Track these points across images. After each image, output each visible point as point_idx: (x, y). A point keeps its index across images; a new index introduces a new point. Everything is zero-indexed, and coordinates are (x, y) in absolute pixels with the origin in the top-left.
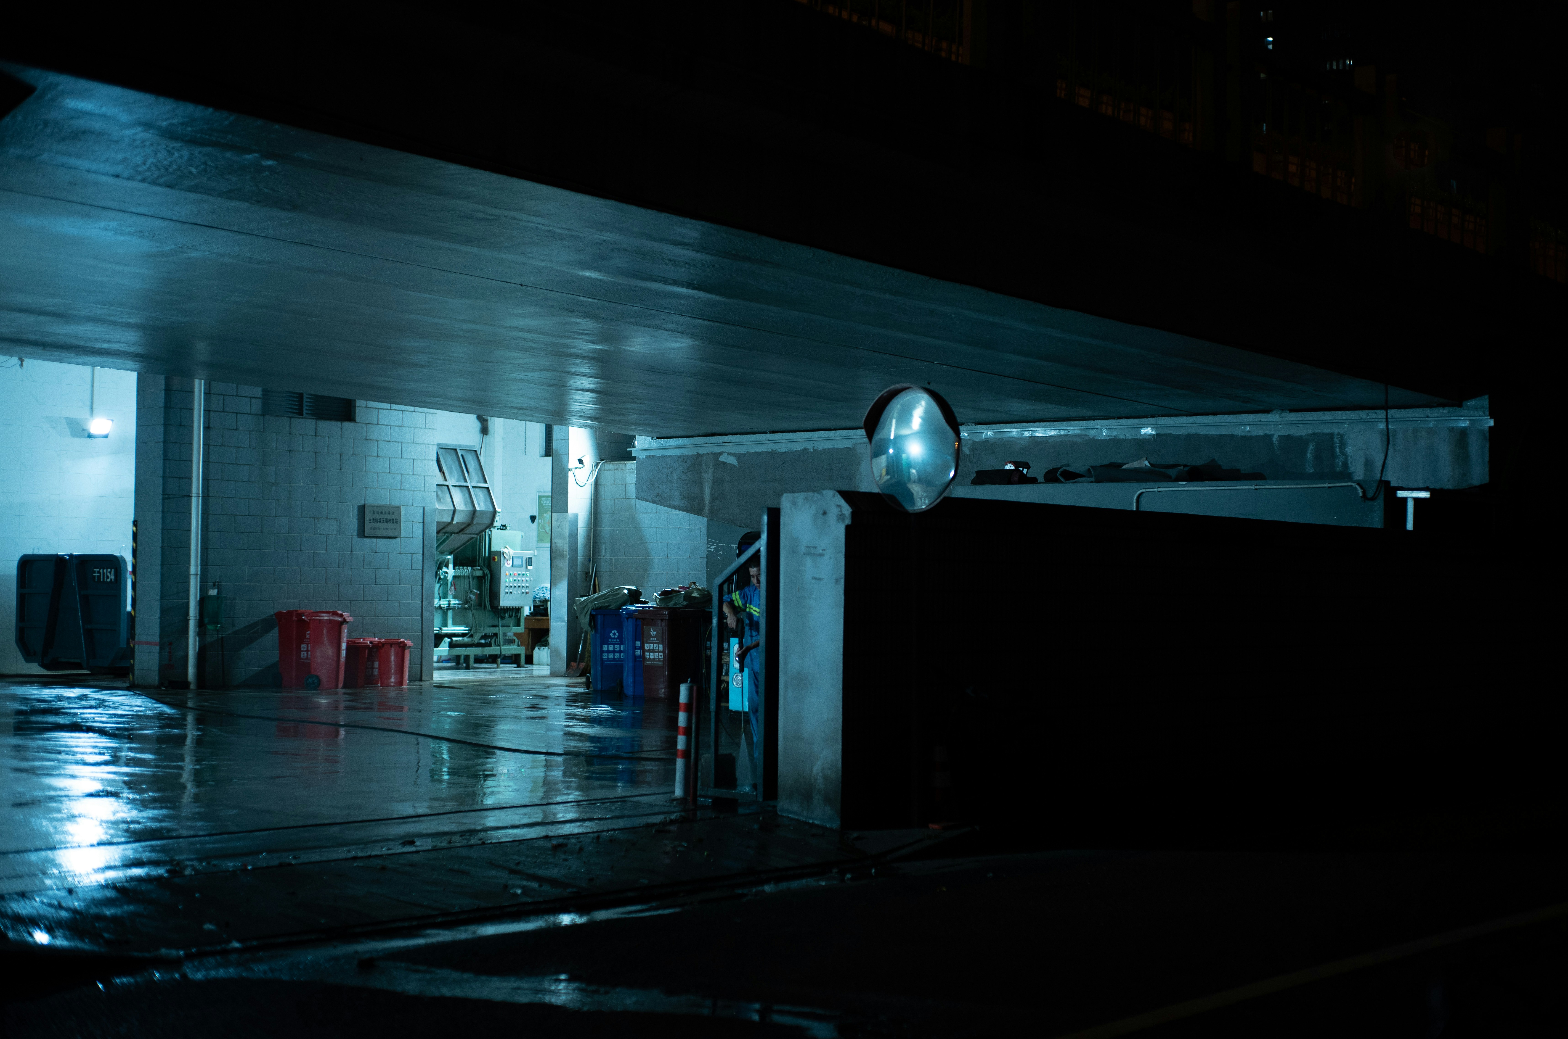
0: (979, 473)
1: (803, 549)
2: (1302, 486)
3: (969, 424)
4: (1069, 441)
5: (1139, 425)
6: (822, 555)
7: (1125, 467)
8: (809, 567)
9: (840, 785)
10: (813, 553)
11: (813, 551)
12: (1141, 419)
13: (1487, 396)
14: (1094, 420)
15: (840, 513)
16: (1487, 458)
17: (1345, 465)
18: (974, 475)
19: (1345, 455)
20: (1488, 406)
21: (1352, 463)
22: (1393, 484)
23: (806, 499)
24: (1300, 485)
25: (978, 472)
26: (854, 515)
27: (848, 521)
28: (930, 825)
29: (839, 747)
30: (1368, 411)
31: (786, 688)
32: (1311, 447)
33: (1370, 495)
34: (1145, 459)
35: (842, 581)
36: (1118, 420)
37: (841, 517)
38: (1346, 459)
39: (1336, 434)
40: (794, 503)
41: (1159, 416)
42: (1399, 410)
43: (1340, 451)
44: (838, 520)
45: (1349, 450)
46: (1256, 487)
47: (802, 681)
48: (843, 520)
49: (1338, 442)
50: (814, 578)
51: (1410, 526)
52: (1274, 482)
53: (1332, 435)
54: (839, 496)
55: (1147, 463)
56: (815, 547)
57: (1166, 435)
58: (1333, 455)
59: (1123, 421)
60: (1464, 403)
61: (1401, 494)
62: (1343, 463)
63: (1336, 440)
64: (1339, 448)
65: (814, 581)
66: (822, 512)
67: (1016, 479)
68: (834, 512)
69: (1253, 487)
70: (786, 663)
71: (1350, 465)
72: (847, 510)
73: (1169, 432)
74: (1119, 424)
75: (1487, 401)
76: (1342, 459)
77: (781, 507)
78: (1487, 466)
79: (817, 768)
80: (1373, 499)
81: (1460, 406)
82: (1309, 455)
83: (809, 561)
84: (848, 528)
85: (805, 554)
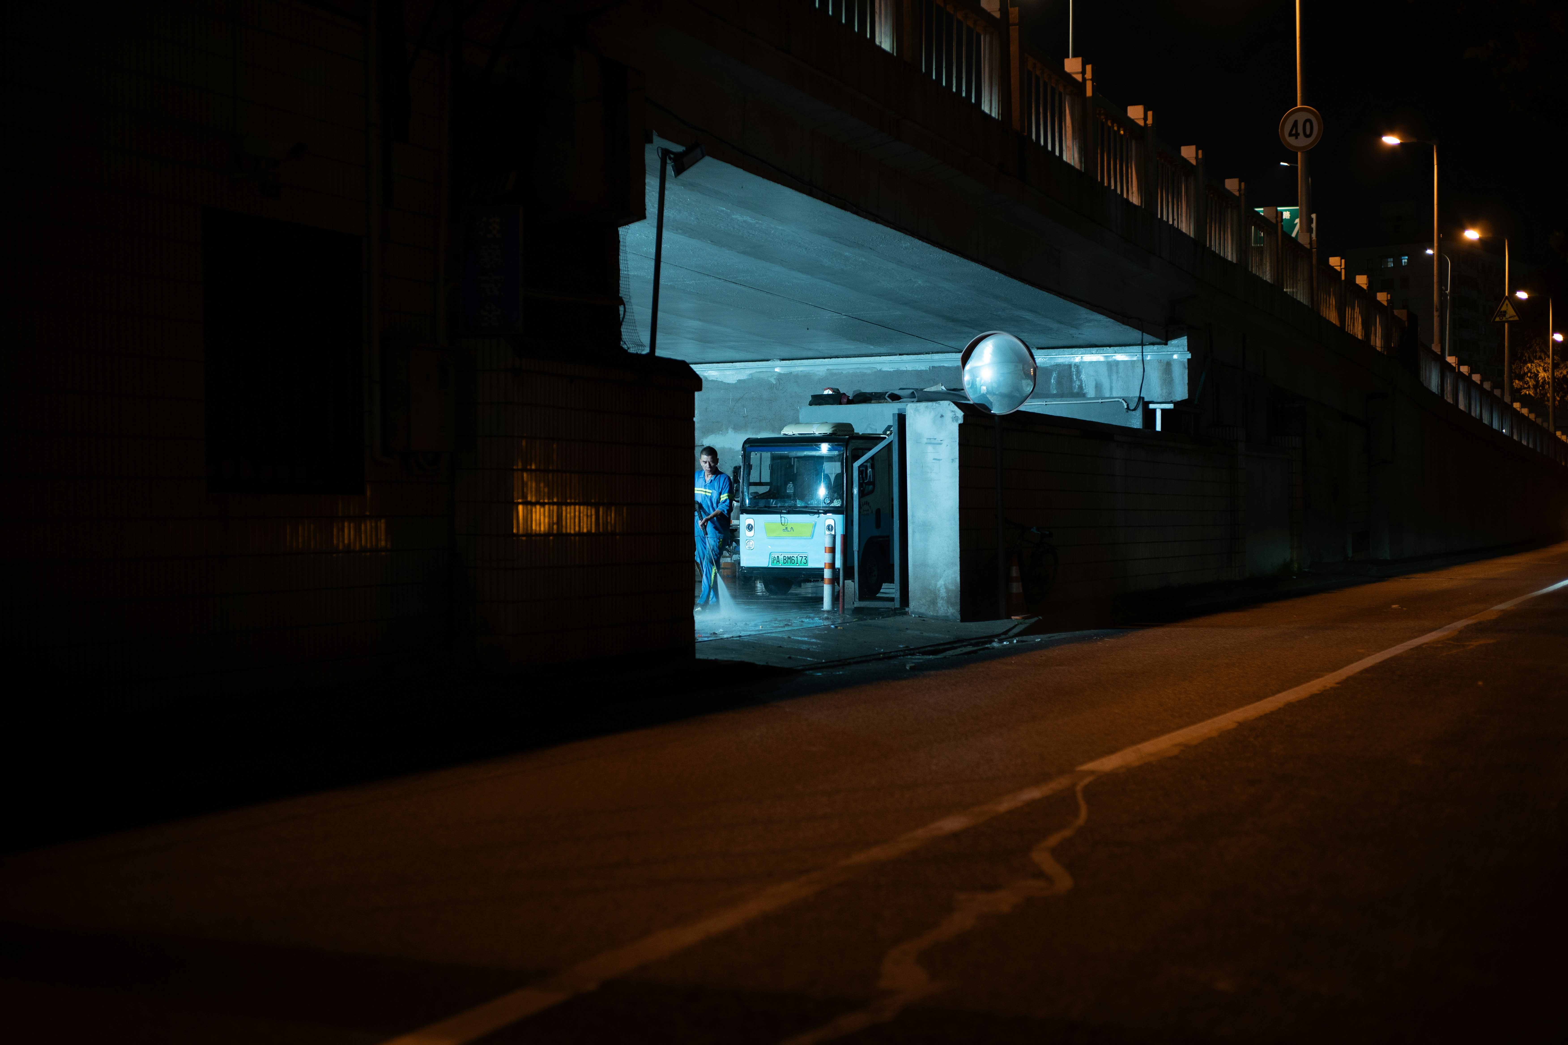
0: (814, 397)
1: (925, 441)
2: (1081, 402)
3: (775, 360)
4: (860, 372)
5: (917, 360)
6: (941, 444)
7: (925, 390)
8: (931, 453)
9: (959, 593)
10: (934, 442)
11: (933, 441)
12: (919, 356)
13: (1186, 337)
14: (880, 356)
15: (954, 416)
16: (1186, 381)
17: (1081, 387)
18: (810, 399)
19: (1081, 381)
20: (1187, 344)
21: (1085, 386)
22: (1146, 400)
23: (927, 407)
24: (1080, 401)
25: (812, 396)
26: (965, 417)
27: (961, 421)
28: (1012, 617)
29: (958, 568)
30: (1097, 348)
31: (914, 532)
32: (1054, 375)
33: (1132, 407)
34: (941, 384)
35: (957, 461)
36: (900, 356)
37: (955, 418)
38: (1081, 384)
39: (1073, 365)
40: (917, 410)
41: (932, 353)
42: (1121, 348)
43: (1076, 377)
44: (953, 421)
45: (1083, 377)
46: (1046, 403)
47: (926, 527)
48: (957, 421)
49: (1074, 370)
50: (934, 459)
51: (1159, 428)
52: (1060, 399)
53: (1070, 366)
54: (953, 405)
55: (943, 388)
56: (935, 439)
57: (940, 367)
58: (1071, 380)
59: (905, 357)
60: (1169, 342)
61: (1151, 406)
62: (1079, 386)
63: (1073, 369)
64: (1076, 375)
65: (934, 461)
66: (939, 416)
67: (845, 400)
68: (949, 415)
69: (1044, 403)
70: (913, 516)
71: (1084, 387)
72: (960, 414)
73: (942, 365)
74: (901, 359)
75: (1186, 340)
76: (1078, 383)
77: (906, 414)
78: (1186, 387)
79: (941, 583)
80: (1135, 410)
81: (1166, 344)
82: (1052, 381)
83: (930, 448)
84: (960, 425)
85: (926, 443)
